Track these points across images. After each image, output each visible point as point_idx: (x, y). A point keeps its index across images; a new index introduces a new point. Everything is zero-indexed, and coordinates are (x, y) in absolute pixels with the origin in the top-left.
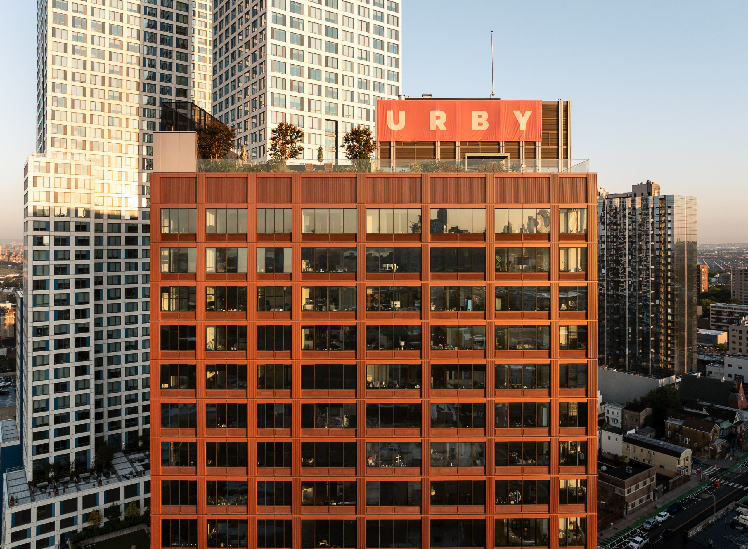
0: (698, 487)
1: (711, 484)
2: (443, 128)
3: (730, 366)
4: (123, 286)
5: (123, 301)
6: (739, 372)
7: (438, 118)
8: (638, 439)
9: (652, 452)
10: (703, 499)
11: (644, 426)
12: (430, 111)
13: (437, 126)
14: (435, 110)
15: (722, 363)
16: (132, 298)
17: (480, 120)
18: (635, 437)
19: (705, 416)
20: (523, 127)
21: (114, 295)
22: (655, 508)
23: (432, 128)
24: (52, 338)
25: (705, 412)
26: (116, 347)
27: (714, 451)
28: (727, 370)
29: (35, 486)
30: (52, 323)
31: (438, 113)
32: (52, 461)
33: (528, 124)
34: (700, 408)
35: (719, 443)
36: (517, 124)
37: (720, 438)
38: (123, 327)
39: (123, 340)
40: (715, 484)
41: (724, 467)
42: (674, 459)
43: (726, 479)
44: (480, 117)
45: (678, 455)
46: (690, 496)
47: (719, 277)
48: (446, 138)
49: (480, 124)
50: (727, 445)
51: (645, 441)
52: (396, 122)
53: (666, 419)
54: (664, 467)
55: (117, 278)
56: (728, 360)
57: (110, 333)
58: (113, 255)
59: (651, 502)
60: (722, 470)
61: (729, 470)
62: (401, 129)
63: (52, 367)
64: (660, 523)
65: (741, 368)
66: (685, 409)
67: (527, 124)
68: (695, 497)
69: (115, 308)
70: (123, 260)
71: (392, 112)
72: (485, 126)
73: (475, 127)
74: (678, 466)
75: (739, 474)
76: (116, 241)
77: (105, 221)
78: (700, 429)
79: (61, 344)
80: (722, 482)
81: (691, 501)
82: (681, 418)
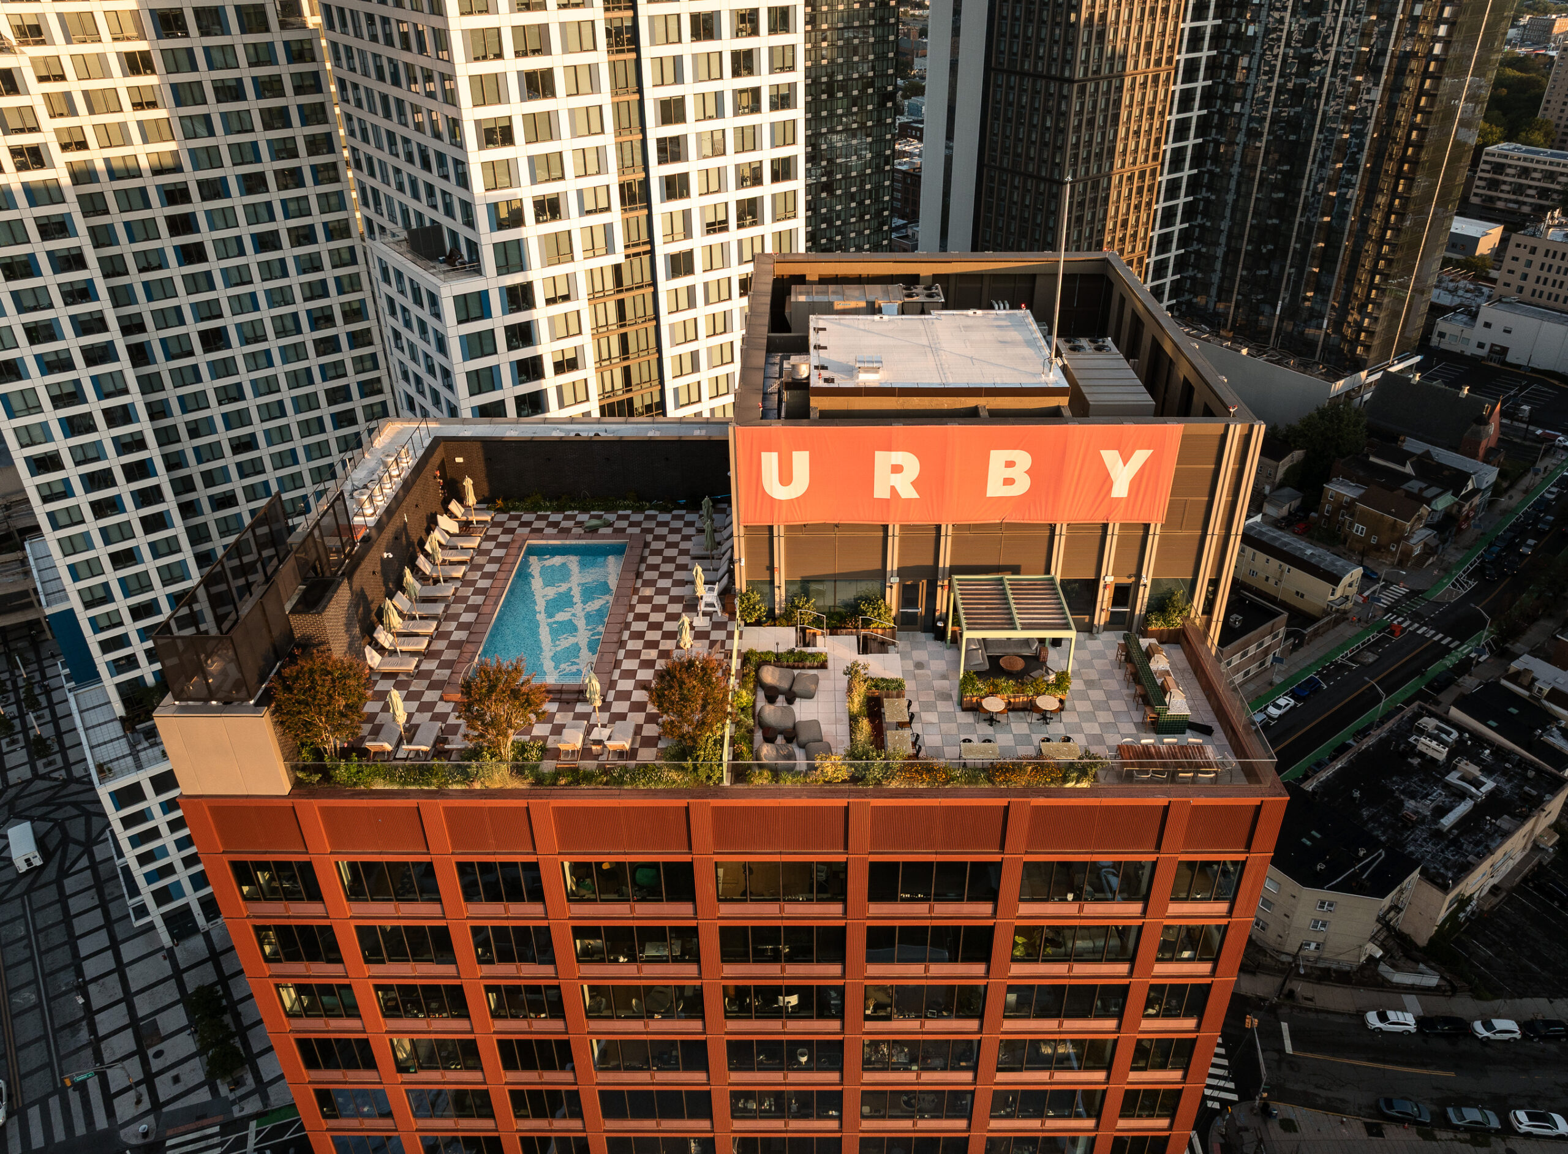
0: (1358, 637)
1: (1383, 630)
2: (908, 492)
3: (1487, 325)
4: (192, 328)
5: (201, 359)
6: (1502, 340)
7: (897, 469)
8: (1264, 539)
9: (1286, 567)
10: (1362, 664)
11: (1282, 485)
12: (877, 453)
13: (893, 489)
14: (890, 450)
15: (1473, 315)
16: (219, 349)
17: (1009, 473)
18: (1261, 533)
19: (1407, 478)
20: (1120, 489)
21: (177, 349)
22: (1271, 684)
23: (881, 492)
24: (72, 472)
25: (1408, 469)
26: (213, 452)
27: (1406, 554)
28: (1478, 333)
29: (134, 730)
30: (61, 444)
31: (898, 457)
32: (150, 680)
33: (1137, 483)
34: (1403, 457)
35: (1419, 537)
36: (1106, 481)
37: (1427, 526)
38: (216, 411)
39: (223, 436)
40: (1390, 629)
41: (1416, 588)
42: (1325, 586)
43: (1416, 617)
44: (1010, 464)
45: (1334, 579)
46: (1338, 658)
47: (1524, 26)
48: (916, 519)
49: (1009, 482)
50: (1434, 543)
51: (1277, 544)
52: (786, 477)
53: (1328, 481)
54: (1302, 596)
55: (173, 313)
56: (1487, 312)
57: (193, 426)
58: (149, 263)
59: (1266, 669)
60: (1413, 594)
61: (1425, 595)
62: (800, 494)
63: (92, 526)
64: (1273, 719)
65: (1509, 332)
66: (1372, 459)
67: (1132, 482)
68: (1350, 659)
69: (189, 375)
70: (175, 271)
71: (774, 456)
72: (1022, 485)
73: (995, 489)
74: (1331, 598)
75: (1441, 604)
76: (147, 229)
77: (107, 187)
78: (1390, 513)
79: (98, 480)
80: (1404, 625)
81: (1341, 667)
82: (1359, 481)
